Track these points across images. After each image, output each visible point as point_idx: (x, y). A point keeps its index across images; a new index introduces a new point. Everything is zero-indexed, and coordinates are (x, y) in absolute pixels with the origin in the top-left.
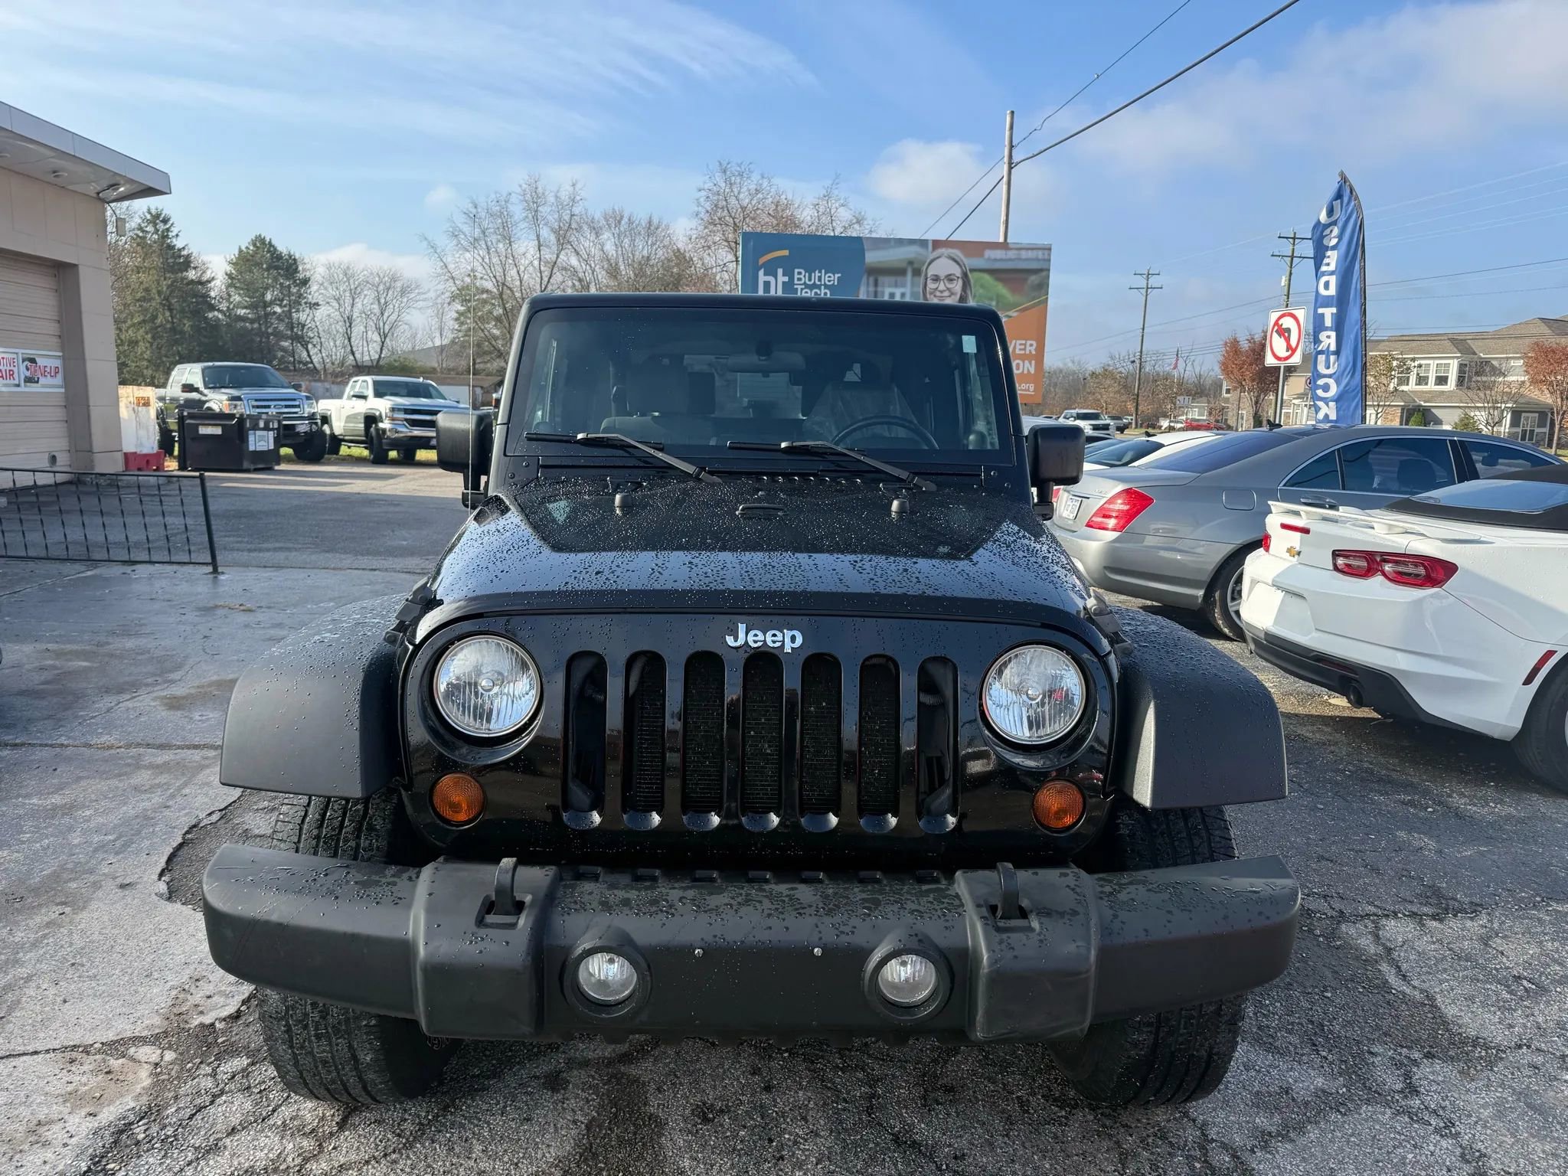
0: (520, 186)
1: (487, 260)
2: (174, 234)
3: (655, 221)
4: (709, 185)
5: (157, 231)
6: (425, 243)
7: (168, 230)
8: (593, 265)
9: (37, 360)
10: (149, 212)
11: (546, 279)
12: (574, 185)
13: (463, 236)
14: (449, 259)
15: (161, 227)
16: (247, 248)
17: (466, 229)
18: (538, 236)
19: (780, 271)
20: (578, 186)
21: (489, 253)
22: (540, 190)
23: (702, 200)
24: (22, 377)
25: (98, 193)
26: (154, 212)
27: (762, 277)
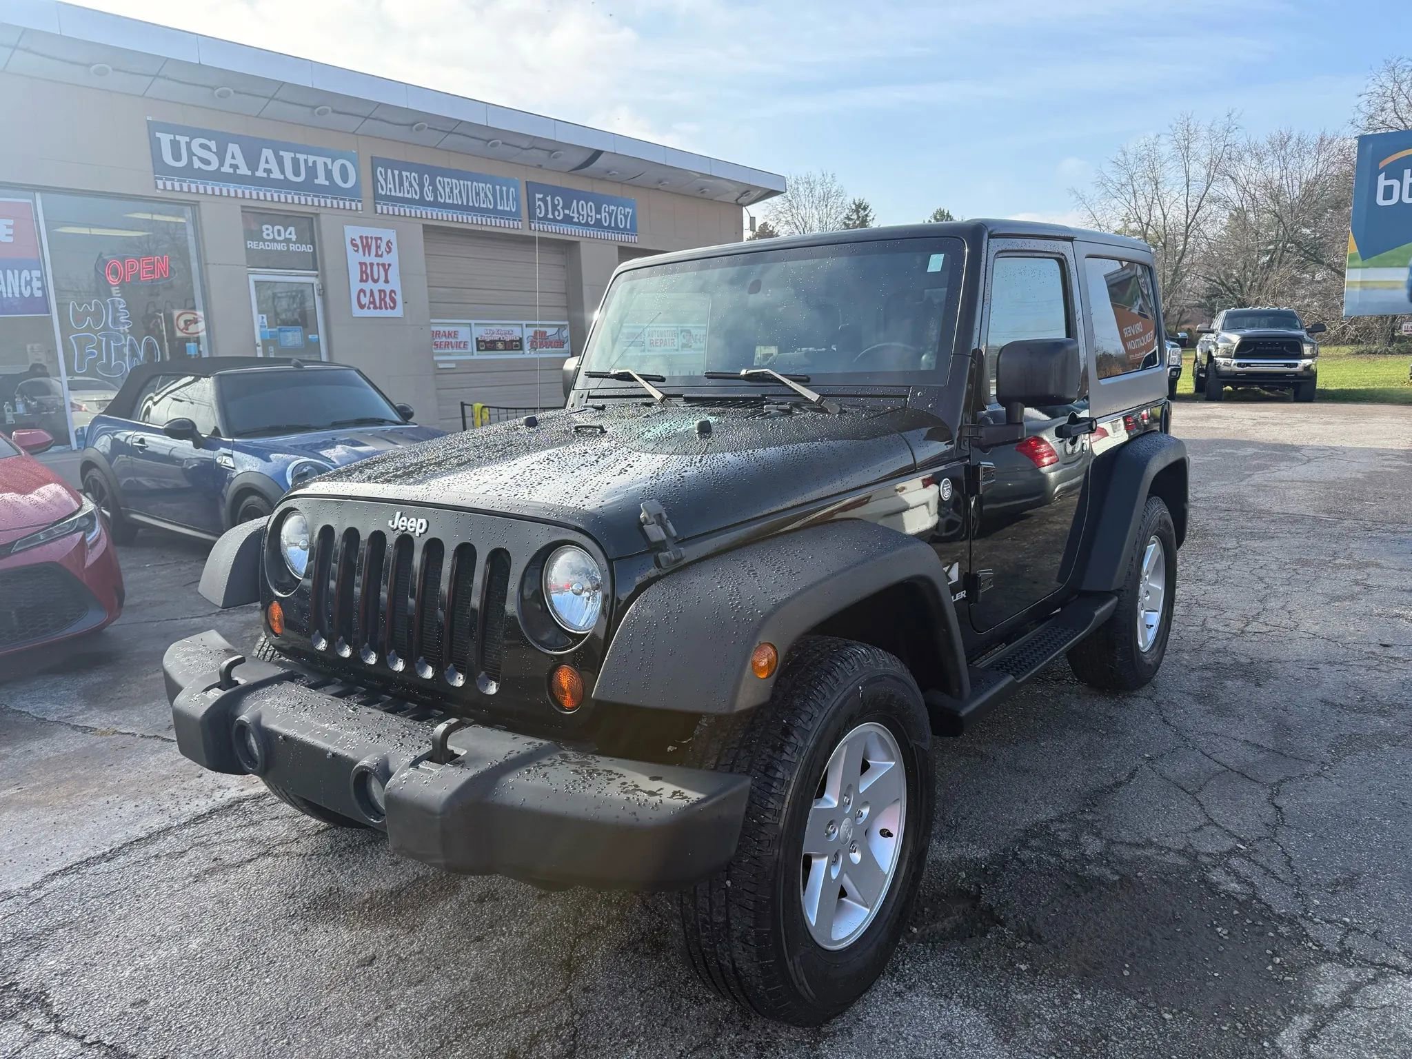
0: (1171, 127)
1: (1133, 204)
2: (871, 218)
3: (1329, 136)
4: (1374, 88)
5: (859, 217)
6: (1074, 197)
7: (867, 215)
8: (1253, 192)
9: (692, 331)
10: (854, 203)
11: (1192, 214)
12: (1229, 115)
13: (1110, 184)
14: (1096, 209)
15: (862, 213)
16: (930, 221)
17: (1114, 178)
18: (1187, 173)
19: (1407, 172)
20: (1235, 115)
21: (1135, 197)
22: (1192, 127)
23: (1363, 105)
24: (680, 344)
25: (737, 200)
26: (857, 203)
27: (1382, 182)
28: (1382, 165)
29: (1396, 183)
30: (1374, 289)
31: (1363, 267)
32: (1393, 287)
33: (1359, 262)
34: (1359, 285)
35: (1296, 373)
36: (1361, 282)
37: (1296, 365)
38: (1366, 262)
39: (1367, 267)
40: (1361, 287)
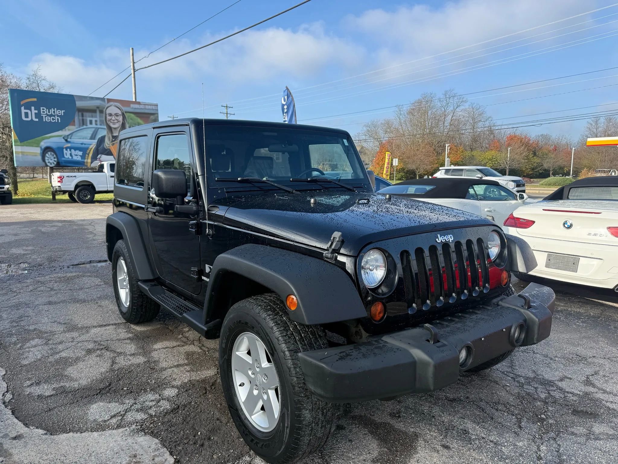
19: (33, 108)
27: (23, 110)
28: (22, 103)
29: (29, 111)
30: (27, 155)
31: (21, 146)
32: (35, 155)
33: (19, 143)
34: (20, 153)
35: (4, 192)
36: (21, 152)
37: (4, 188)
38: (22, 143)
39: (23, 146)
40: (22, 154)
